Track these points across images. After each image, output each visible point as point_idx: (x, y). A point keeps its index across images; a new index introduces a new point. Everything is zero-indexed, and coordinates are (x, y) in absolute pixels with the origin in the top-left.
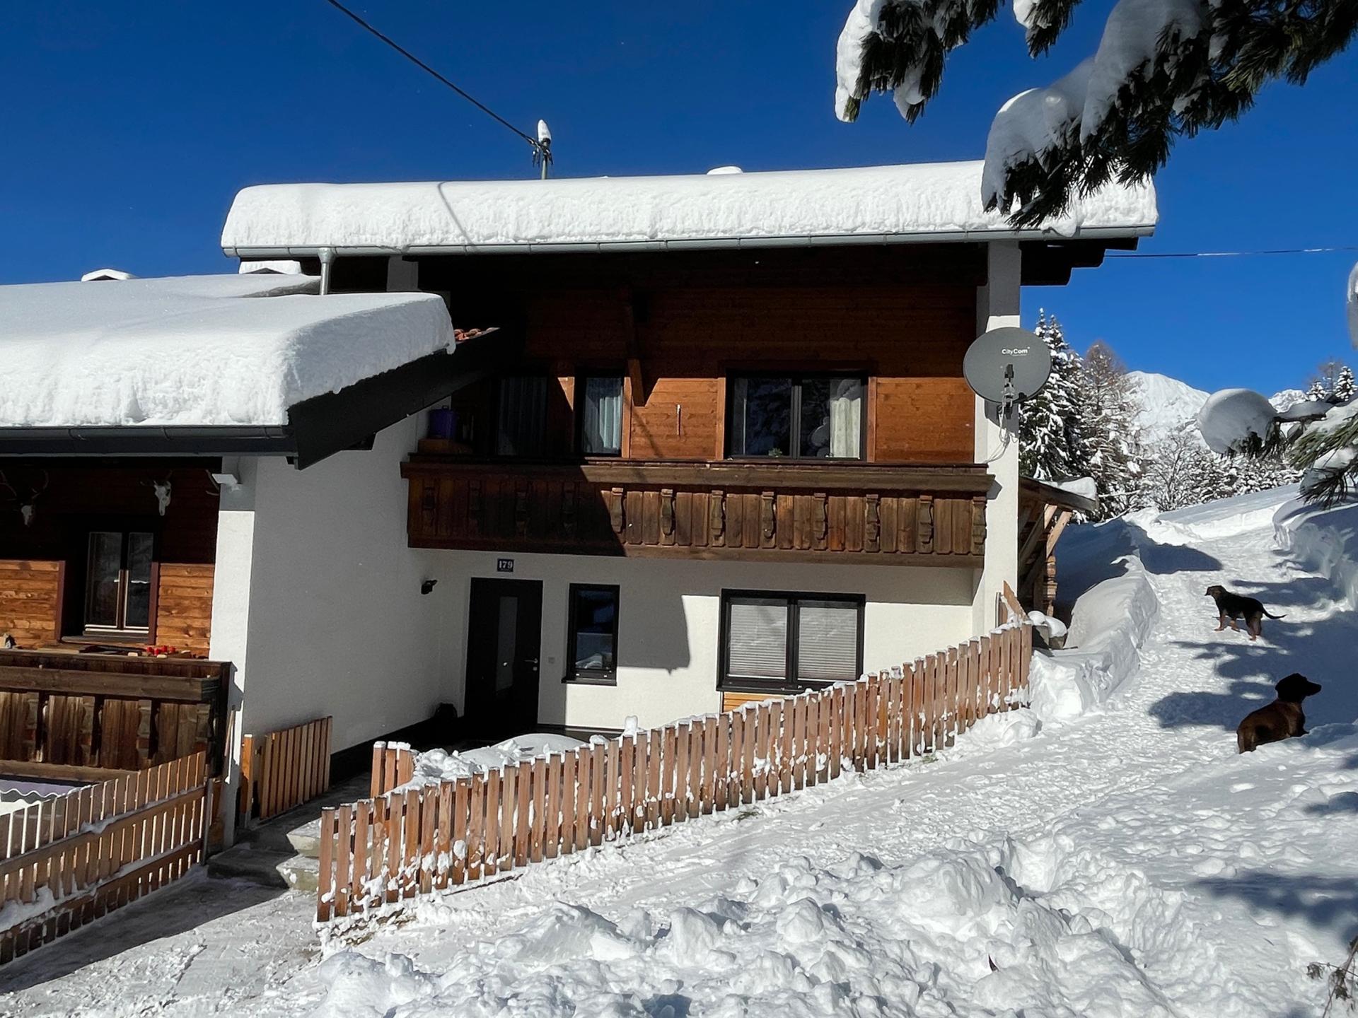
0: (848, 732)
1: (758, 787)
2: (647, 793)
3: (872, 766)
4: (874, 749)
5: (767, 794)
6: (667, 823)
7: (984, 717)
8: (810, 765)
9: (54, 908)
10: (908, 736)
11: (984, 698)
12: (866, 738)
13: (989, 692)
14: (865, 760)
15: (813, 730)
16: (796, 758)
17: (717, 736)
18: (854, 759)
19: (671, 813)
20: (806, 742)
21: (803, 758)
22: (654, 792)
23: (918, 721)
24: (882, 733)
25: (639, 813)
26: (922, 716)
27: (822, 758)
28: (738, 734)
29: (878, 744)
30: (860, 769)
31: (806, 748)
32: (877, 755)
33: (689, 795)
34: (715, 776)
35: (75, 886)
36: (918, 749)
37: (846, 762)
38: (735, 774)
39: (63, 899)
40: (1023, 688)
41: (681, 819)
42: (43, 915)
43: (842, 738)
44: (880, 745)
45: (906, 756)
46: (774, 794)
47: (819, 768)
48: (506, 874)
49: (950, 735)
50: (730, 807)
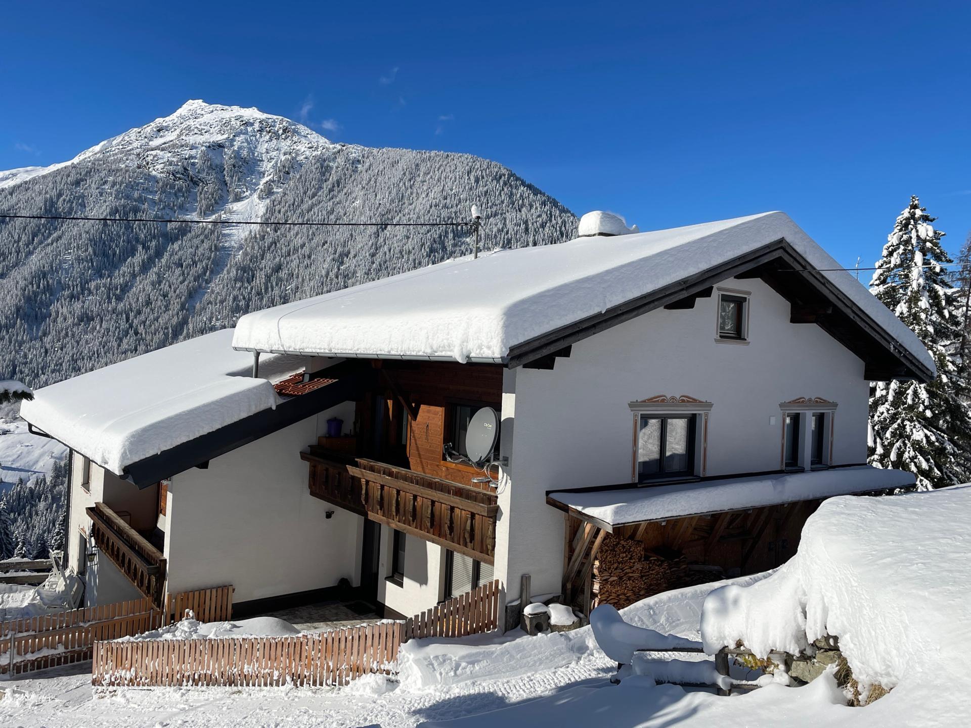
0: (290, 663)
1: (247, 680)
2: (200, 668)
3: (302, 684)
4: (304, 676)
5: (251, 685)
6: (208, 685)
7: (367, 674)
8: (270, 675)
9: (64, 652)
10: (322, 673)
11: (368, 662)
12: (300, 668)
13: (372, 660)
14: (298, 680)
15: (273, 657)
16: (264, 669)
17: (229, 648)
18: (293, 678)
19: (210, 681)
20: (269, 662)
21: (267, 670)
22: (203, 669)
23: (328, 667)
24: (308, 666)
25: (196, 677)
26: (331, 664)
27: (276, 674)
28: (238, 650)
29: (305, 673)
30: (295, 685)
31: (269, 665)
32: (305, 680)
33: (216, 674)
34: (228, 668)
35: (76, 646)
36: (328, 682)
37: (288, 678)
38: (236, 670)
39: (70, 649)
40: (394, 662)
41: (213, 685)
42: (59, 654)
43: (288, 665)
44: (307, 674)
45: (321, 684)
46: (254, 685)
47: (275, 678)
48: (149, 688)
49: (347, 679)
50: (235, 686)
